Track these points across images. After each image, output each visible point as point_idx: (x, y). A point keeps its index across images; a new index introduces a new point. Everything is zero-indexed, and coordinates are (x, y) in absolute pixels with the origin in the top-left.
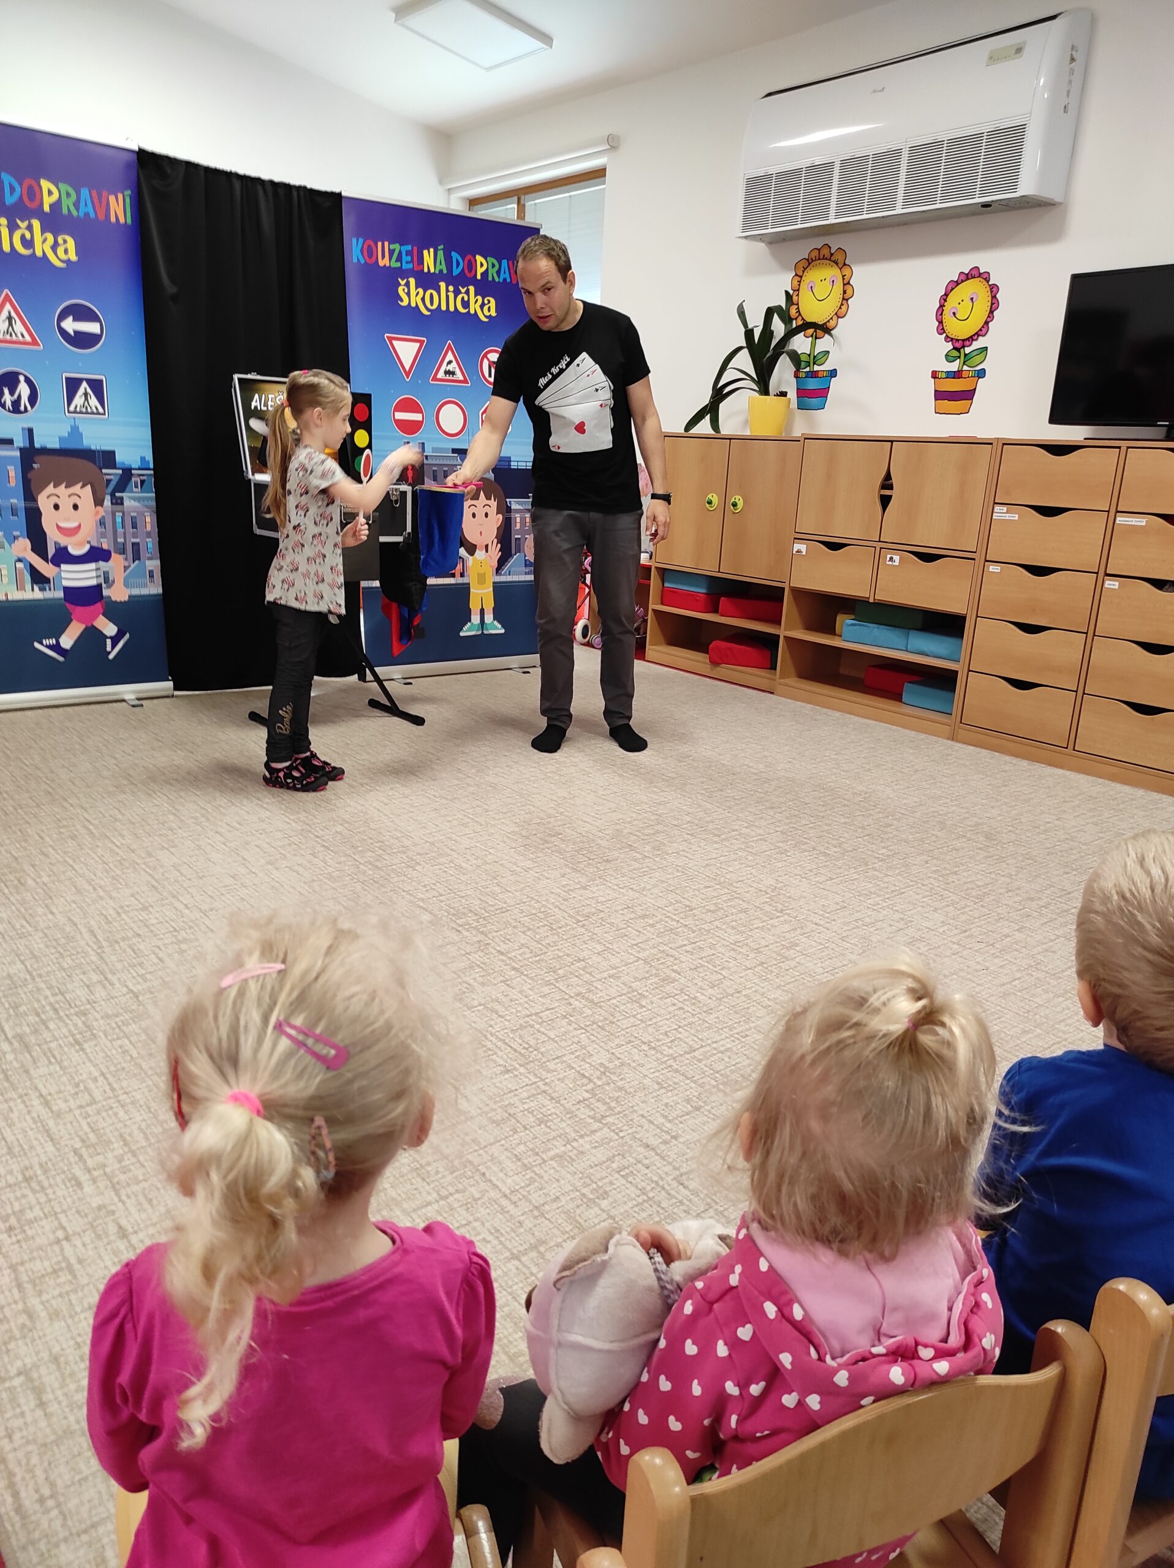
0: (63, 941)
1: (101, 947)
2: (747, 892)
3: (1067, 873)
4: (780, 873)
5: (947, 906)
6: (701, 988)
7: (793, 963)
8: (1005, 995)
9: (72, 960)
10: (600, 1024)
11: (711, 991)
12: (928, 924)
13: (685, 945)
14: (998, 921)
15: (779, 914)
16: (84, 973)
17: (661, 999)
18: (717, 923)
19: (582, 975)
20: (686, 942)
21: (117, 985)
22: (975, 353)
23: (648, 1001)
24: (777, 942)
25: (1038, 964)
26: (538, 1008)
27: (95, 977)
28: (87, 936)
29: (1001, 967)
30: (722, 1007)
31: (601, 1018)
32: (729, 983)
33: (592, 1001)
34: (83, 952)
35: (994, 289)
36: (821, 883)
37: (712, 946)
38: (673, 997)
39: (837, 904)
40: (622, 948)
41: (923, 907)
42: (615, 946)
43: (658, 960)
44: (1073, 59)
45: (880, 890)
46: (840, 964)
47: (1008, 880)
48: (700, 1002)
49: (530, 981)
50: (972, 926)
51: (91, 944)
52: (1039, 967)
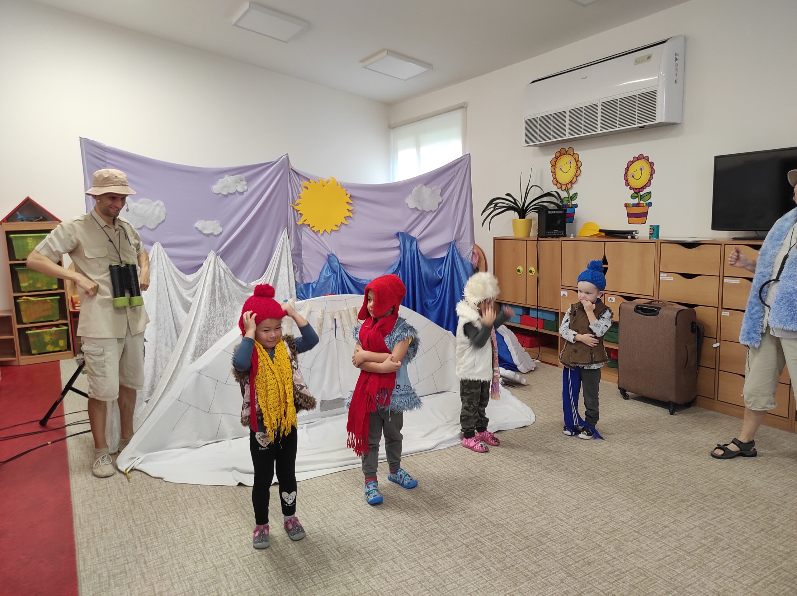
0: (188, 535)
1: (205, 539)
2: (526, 499)
3: (706, 482)
4: (546, 486)
5: (636, 506)
6: (494, 564)
7: (544, 547)
8: (660, 567)
9: (191, 546)
10: (437, 587)
11: (498, 566)
12: (622, 519)
13: (489, 535)
14: (662, 516)
15: (542, 513)
16: (195, 554)
17: (471, 571)
18: (508, 520)
19: (432, 555)
20: (490, 533)
21: (209, 562)
22: (646, 194)
23: (464, 572)
24: (538, 532)
25: (682, 545)
26: (407, 576)
27: (199, 557)
28: (200, 532)
29: (660, 548)
30: (503, 576)
31: (438, 583)
32: (508, 560)
33: (435, 572)
34: (196, 541)
35: (652, 164)
36: (567, 492)
37: (503, 535)
38: (478, 569)
39: (574, 506)
40: (456, 536)
41: (621, 507)
42: (452, 536)
43: (473, 545)
44: (676, 59)
45: (599, 496)
46: (570, 547)
47: (672, 488)
48: (491, 572)
49: (405, 559)
50: (647, 520)
51: (201, 536)
52: (681, 547)
